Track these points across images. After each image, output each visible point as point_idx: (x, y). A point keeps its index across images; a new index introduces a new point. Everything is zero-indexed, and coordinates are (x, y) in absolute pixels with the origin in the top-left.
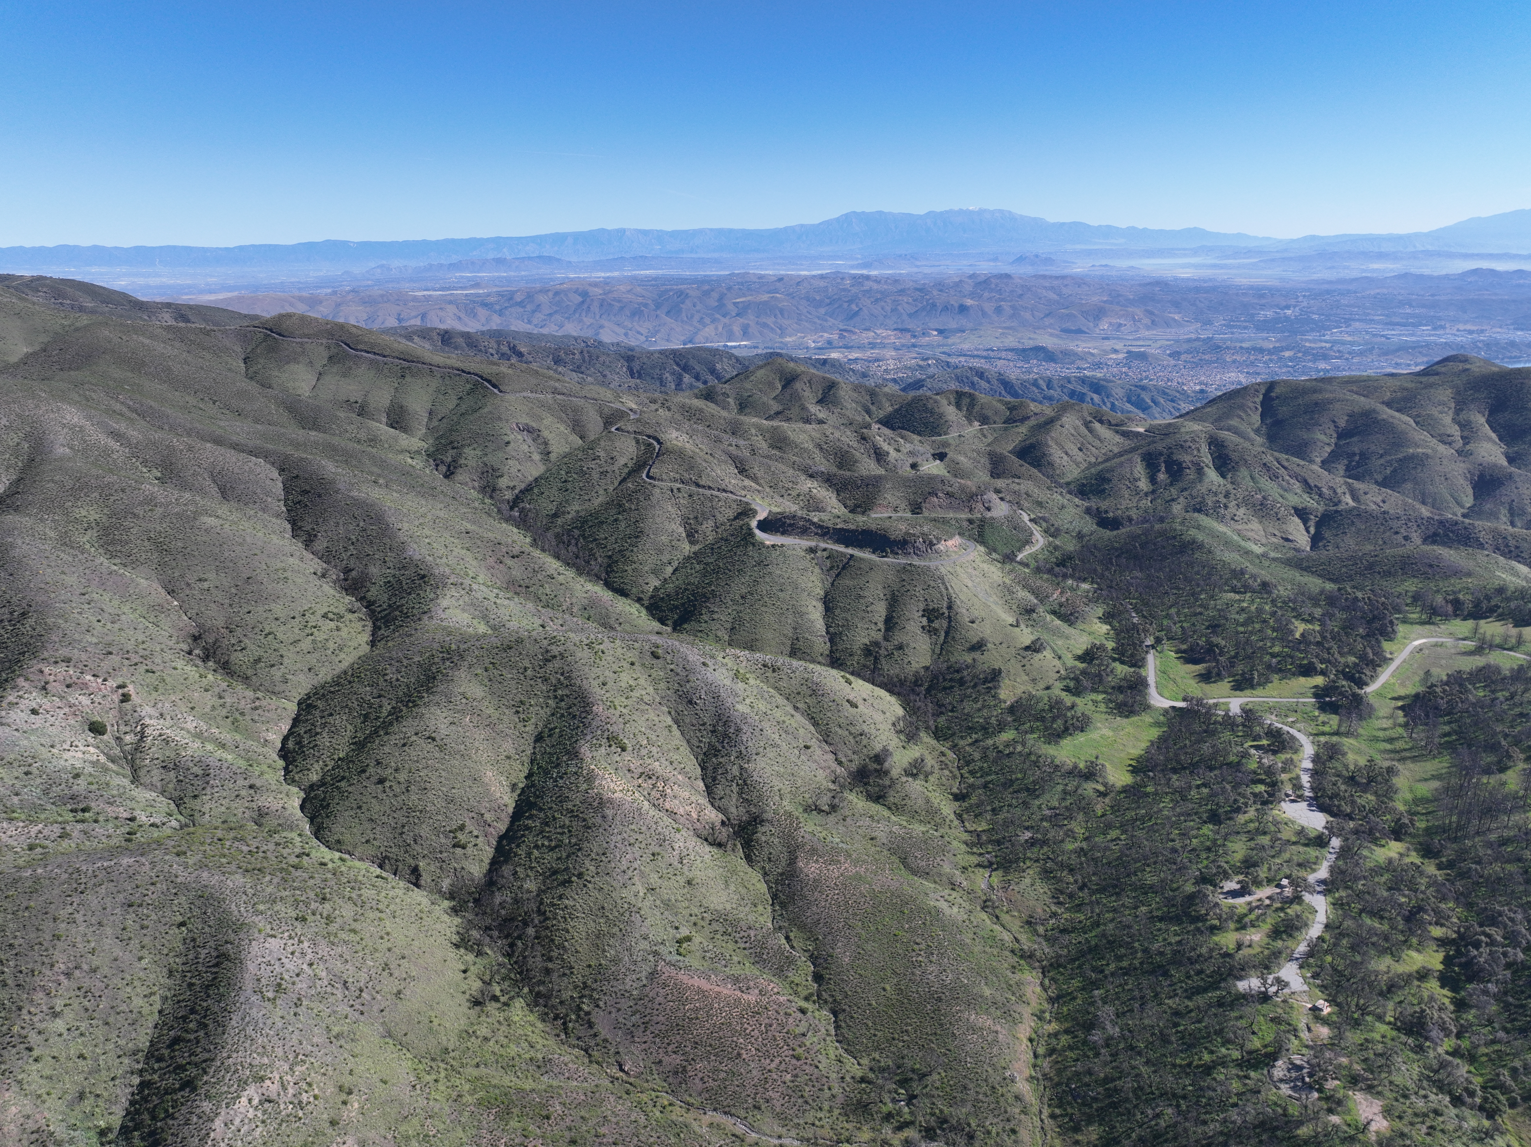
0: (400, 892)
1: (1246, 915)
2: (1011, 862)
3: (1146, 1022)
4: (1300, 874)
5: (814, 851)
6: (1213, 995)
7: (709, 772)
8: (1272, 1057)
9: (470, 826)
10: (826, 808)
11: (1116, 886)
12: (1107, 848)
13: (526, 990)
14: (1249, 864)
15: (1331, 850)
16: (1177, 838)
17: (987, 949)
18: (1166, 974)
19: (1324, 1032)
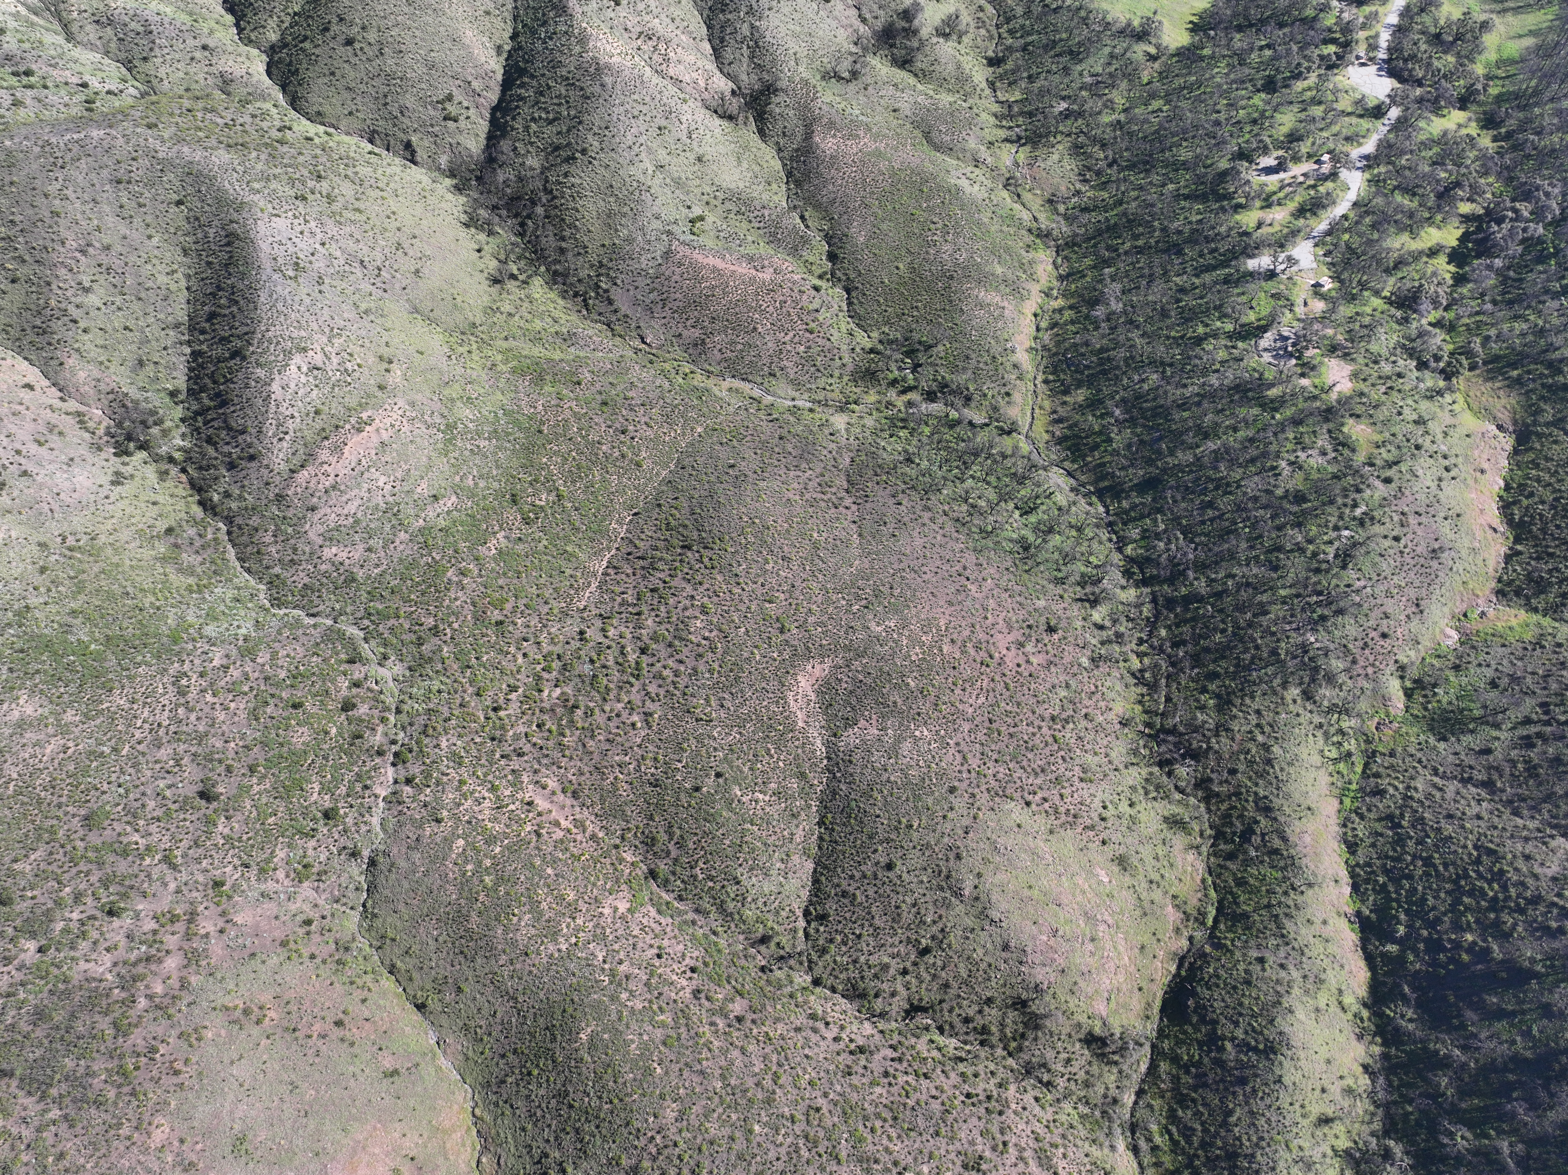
0: (398, 170)
1: (1275, 193)
2: (1041, 136)
3: (1150, 298)
4: (1344, 149)
5: (831, 124)
6: (1221, 272)
7: (717, 32)
8: (1264, 329)
9: (458, 96)
10: (846, 75)
11: (1148, 162)
12: (1146, 121)
13: (543, 269)
14: (1294, 137)
15: (1386, 122)
16: (1223, 108)
17: (1005, 228)
18: (1180, 253)
19: (1319, 306)
